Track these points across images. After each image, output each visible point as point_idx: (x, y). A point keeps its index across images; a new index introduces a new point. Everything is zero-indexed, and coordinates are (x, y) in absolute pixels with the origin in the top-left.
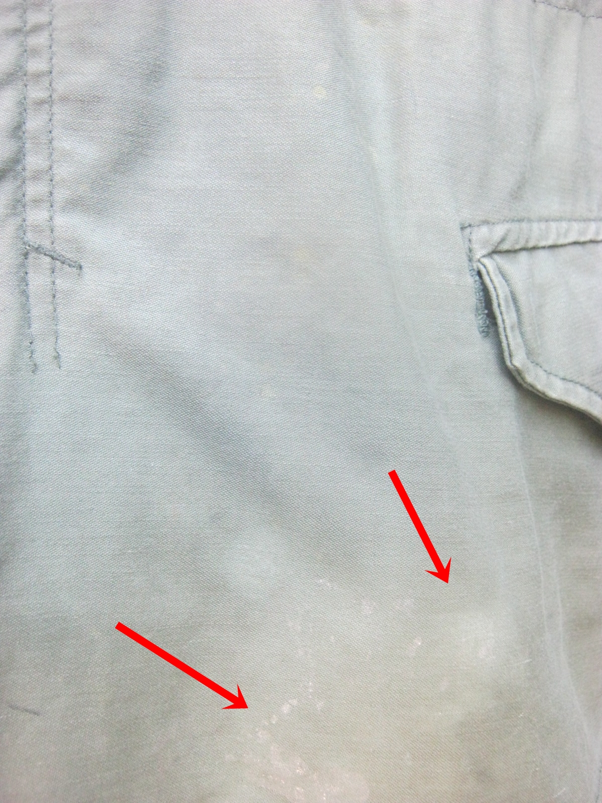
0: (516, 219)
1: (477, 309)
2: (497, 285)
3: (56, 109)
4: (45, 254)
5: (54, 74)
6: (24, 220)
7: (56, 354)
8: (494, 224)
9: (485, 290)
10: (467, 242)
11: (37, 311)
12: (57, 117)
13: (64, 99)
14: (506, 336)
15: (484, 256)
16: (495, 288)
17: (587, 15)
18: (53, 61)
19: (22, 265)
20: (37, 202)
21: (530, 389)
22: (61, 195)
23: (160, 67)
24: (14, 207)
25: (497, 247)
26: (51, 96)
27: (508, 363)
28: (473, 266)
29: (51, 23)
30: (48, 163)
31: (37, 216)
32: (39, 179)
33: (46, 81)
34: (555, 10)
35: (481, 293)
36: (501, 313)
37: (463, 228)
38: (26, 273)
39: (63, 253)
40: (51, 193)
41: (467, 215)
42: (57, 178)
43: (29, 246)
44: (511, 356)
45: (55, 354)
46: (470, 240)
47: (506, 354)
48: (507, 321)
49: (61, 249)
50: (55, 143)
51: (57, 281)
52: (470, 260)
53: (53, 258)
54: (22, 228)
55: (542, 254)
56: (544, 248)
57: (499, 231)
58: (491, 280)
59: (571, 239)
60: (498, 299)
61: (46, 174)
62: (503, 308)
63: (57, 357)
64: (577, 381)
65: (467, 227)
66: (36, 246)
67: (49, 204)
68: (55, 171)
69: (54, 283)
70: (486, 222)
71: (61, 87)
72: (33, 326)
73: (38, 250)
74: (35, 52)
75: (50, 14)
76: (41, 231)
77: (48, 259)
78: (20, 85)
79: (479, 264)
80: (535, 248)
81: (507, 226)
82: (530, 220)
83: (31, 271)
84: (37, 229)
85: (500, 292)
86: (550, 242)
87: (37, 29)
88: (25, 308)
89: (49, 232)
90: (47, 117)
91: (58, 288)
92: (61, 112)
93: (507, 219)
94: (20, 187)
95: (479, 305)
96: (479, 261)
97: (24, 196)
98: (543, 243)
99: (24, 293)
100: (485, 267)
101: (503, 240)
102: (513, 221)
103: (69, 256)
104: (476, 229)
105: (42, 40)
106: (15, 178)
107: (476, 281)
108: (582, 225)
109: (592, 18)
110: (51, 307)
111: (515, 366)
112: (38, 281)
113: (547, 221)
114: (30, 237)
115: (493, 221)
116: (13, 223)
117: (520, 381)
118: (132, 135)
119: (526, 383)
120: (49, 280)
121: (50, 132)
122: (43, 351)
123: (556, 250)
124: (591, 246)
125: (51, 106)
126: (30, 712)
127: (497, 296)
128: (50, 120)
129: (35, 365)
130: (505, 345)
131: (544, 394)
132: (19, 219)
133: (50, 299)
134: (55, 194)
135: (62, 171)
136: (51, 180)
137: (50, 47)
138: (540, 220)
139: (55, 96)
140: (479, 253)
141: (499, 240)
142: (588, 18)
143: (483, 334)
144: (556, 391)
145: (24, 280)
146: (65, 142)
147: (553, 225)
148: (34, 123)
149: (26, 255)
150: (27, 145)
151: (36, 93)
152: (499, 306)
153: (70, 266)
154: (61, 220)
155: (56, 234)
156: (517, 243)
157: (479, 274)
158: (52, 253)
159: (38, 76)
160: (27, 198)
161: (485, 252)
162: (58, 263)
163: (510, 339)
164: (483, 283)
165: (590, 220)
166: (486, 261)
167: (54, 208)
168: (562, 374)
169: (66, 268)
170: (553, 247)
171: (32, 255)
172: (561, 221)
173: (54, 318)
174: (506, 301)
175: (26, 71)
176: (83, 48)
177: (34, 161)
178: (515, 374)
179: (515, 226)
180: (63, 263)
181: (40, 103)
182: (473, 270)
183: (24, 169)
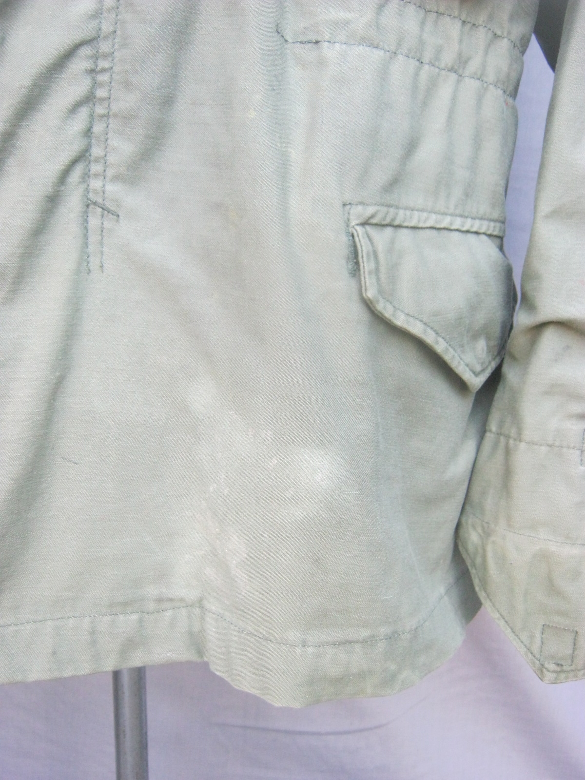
0: (385, 204)
1: (348, 258)
2: (363, 244)
3: (111, 121)
4: (99, 206)
5: (111, 99)
6: (88, 185)
7: (102, 265)
8: (368, 205)
9: (355, 246)
10: (346, 215)
11: (93, 238)
12: (111, 126)
13: (116, 116)
14: (365, 277)
15: (357, 225)
16: (361, 245)
17: (463, 76)
18: (111, 92)
19: (86, 212)
20: (96, 175)
21: (380, 315)
22: (110, 173)
23: (171, 97)
24: (84, 178)
25: (367, 220)
26: (109, 113)
27: (364, 295)
28: (349, 230)
29: (112, 68)
30: (104, 153)
31: (96, 184)
32: (98, 162)
33: (106, 104)
34: (437, 70)
35: (353, 248)
36: (363, 262)
37: (344, 205)
38: (88, 216)
39: (109, 207)
40: (105, 171)
41: (348, 197)
42: (108, 163)
43: (90, 201)
44: (366, 290)
45: (100, 265)
46: (349, 213)
47: (363, 288)
48: (366, 268)
49: (108, 204)
50: (109, 141)
51: (105, 223)
52: (348, 226)
53: (103, 209)
54: (87, 190)
55: (405, 231)
56: (407, 227)
57: (370, 210)
58: (359, 240)
59: (428, 224)
60: (362, 253)
61: (103, 160)
62: (365, 259)
63: (102, 267)
64: (417, 317)
65: (347, 205)
66: (94, 201)
67: (103, 177)
68: (108, 158)
69: (102, 223)
70: (362, 203)
71: (115, 107)
72: (89, 247)
73: (95, 203)
74: (101, 85)
75: (111, 62)
76: (97, 193)
77: (100, 210)
78: (91, 104)
79: (353, 229)
80: (399, 226)
81: (377, 208)
82: (397, 207)
83: (90, 215)
84: (96, 192)
85: (364, 249)
86: (412, 224)
87: (103, 71)
88: (86, 236)
89: (102, 194)
90: (105, 125)
91: (105, 227)
92: (113, 124)
93: (378, 203)
94: (87, 166)
95: (350, 256)
96: (353, 227)
97: (89, 171)
98: (406, 224)
99: (86, 229)
100: (357, 231)
101: (372, 216)
102: (383, 205)
103: (113, 209)
104: (354, 206)
105: (106, 79)
106: (85, 161)
107: (349, 240)
108: (439, 217)
109: (466, 78)
110: (100, 238)
111: (367, 296)
112: (94, 222)
113: (412, 210)
114: (91, 196)
115: (367, 203)
116: (82, 187)
117: (373, 309)
118: (153, 138)
119: (376, 310)
120: (100, 222)
121: (107, 134)
122: (94, 262)
123: (417, 230)
124: (446, 232)
125: (108, 119)
126: (73, 462)
127: (362, 251)
128: (107, 127)
129: (89, 270)
130: (363, 282)
131: (390, 320)
132: (86, 185)
133: (100, 232)
134: (107, 172)
135: (112, 159)
136: (105, 163)
137: (111, 83)
138: (406, 208)
139: (110, 113)
140: (353, 223)
141: (370, 216)
142: (463, 77)
143: (351, 275)
144: (400, 321)
145: (86, 221)
146: (115, 142)
147: (416, 213)
148: (98, 128)
149: (88, 206)
150: (93, 141)
151: (100, 110)
152: (362, 257)
153: (112, 214)
154: (110, 188)
155: (106, 195)
156: (384, 220)
157: (353, 236)
158: (103, 206)
159: (102, 100)
160: (91, 173)
161: (358, 222)
162: (106, 212)
163: (367, 279)
164: (354, 242)
165: (446, 214)
166: (358, 228)
167: (106, 180)
168: (406, 311)
169: (110, 216)
170: (414, 228)
171: (91, 206)
172: (423, 212)
173: (101, 244)
174: (368, 254)
175: (95, 96)
176: (128, 85)
177: (96, 151)
178: (369, 302)
179: (384, 209)
180: (109, 212)
181: (102, 116)
182: (349, 233)
183: (90, 155)
